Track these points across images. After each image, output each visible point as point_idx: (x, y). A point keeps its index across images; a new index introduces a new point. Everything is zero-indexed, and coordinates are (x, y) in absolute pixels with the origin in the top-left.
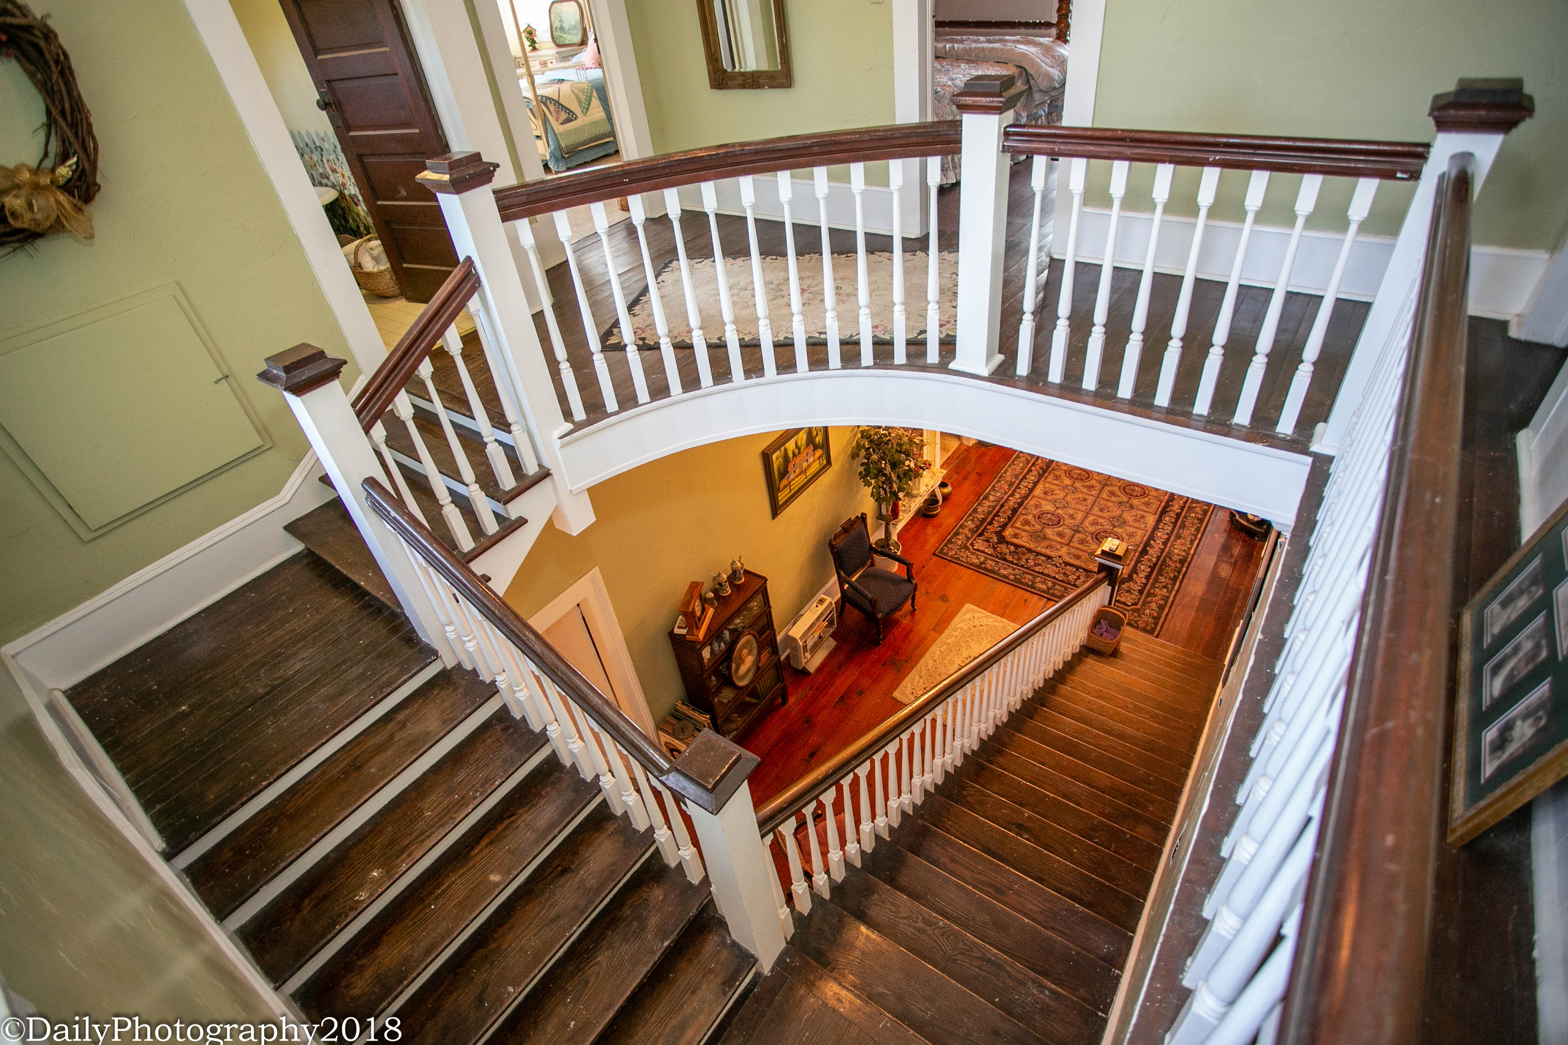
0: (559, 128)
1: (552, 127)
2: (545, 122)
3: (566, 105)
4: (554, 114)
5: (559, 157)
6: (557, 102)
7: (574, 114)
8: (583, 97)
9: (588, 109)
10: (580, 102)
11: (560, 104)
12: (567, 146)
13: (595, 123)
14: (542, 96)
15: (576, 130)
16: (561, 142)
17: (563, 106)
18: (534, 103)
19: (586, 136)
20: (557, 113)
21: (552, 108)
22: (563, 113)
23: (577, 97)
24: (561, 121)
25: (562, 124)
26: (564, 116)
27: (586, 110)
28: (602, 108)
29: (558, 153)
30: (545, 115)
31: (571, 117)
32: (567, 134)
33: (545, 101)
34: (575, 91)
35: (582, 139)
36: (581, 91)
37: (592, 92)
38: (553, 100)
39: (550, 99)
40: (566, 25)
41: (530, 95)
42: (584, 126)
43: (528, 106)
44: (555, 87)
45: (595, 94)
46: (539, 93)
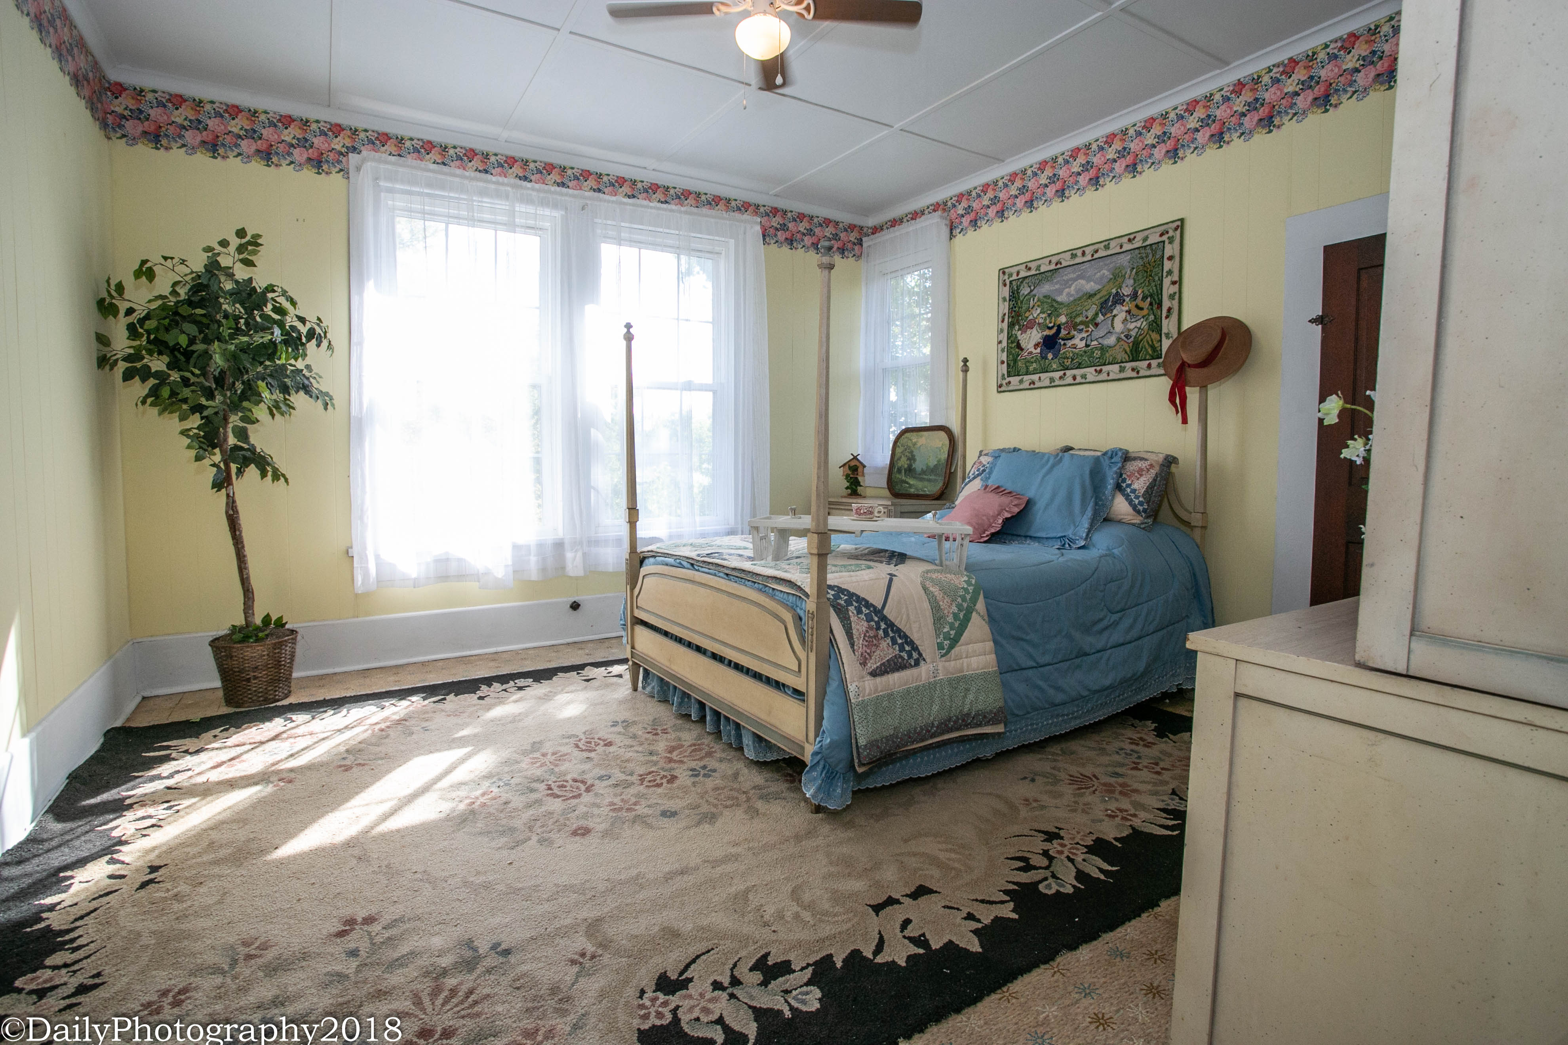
3: (900, 624)
4: (859, 642)
5: (842, 766)
6: (879, 612)
7: (915, 648)
8: (949, 609)
9: (955, 641)
10: (938, 619)
11: (884, 618)
13: (959, 682)
14: (840, 590)
15: (905, 693)
17: (891, 625)
18: (811, 605)
20: (872, 642)
21: (859, 625)
22: (885, 643)
23: (936, 607)
24: (872, 665)
25: (874, 674)
26: (886, 651)
27: (950, 641)
28: (991, 644)
30: (831, 636)
31: (904, 658)
32: (882, 704)
33: (844, 605)
34: (935, 590)
35: (921, 722)
36: (950, 591)
37: (974, 600)
38: (868, 605)
39: (859, 599)
40: (918, 466)
41: (806, 580)
42: (931, 687)
43: (792, 608)
44: (882, 570)
45: (981, 605)
46: (832, 578)
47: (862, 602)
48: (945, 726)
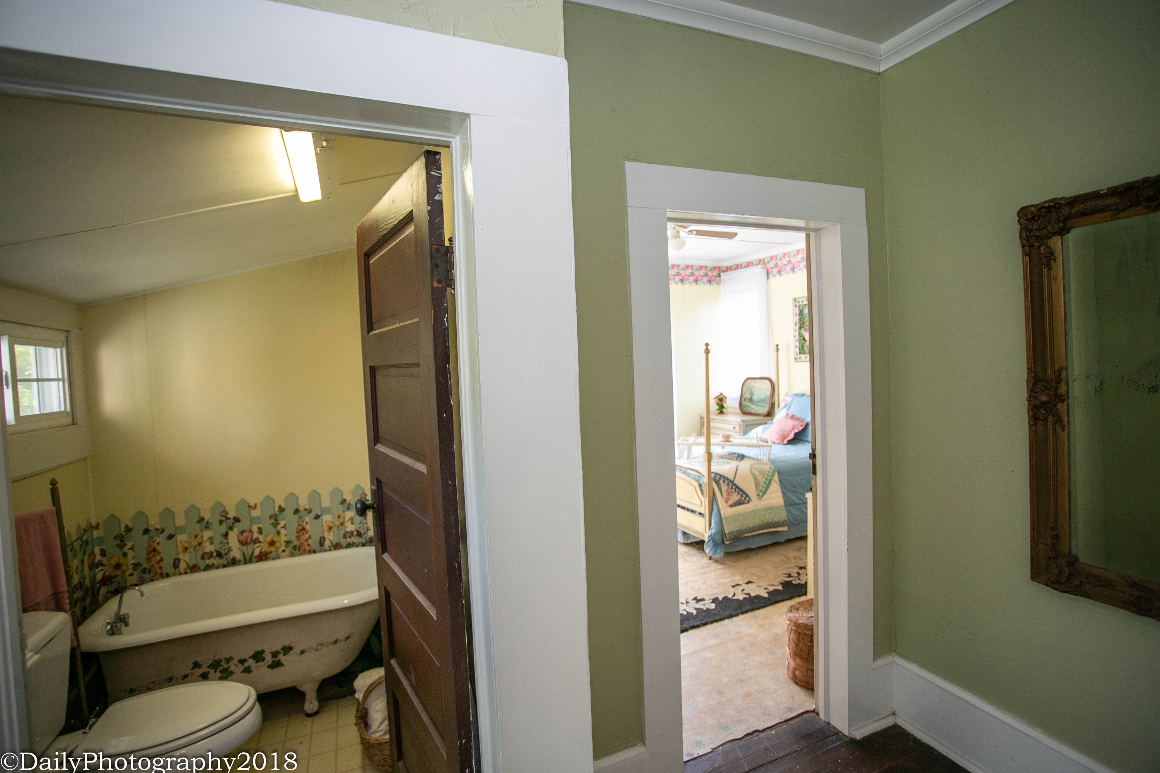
0: (726, 511)
1: (719, 507)
2: (712, 500)
3: (740, 486)
4: (725, 494)
5: (719, 541)
7: (748, 496)
8: (762, 479)
9: (765, 493)
10: (757, 484)
11: (734, 484)
12: (732, 532)
13: (770, 509)
14: (717, 474)
15: (746, 515)
16: (725, 528)
17: (737, 487)
19: (757, 521)
20: (729, 494)
21: (724, 487)
22: (735, 494)
23: (756, 479)
24: (730, 503)
25: (731, 505)
26: (735, 497)
27: (763, 493)
28: (781, 494)
29: (718, 538)
30: (714, 494)
31: (744, 498)
32: (734, 518)
33: (719, 479)
35: (751, 526)
38: (728, 479)
42: (755, 511)
44: (733, 464)
45: (776, 478)
46: (714, 469)
47: (725, 478)
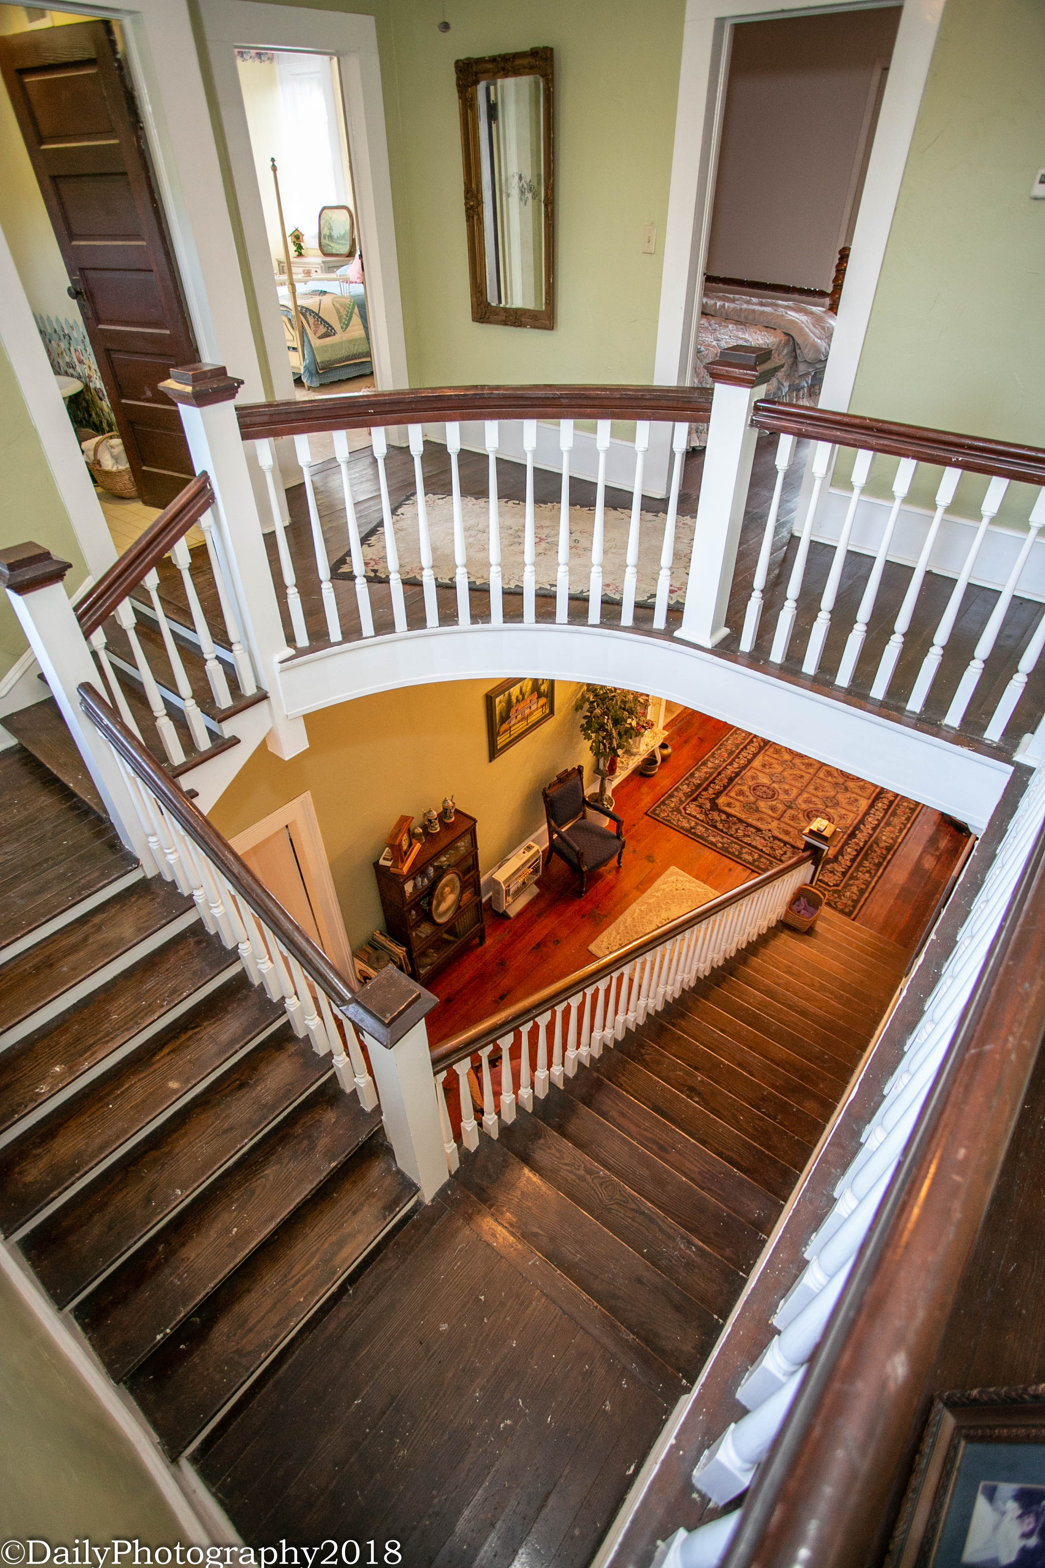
0: (316, 342)
1: (309, 341)
2: (303, 333)
3: (326, 319)
4: (312, 326)
5: (314, 371)
6: (317, 315)
7: (333, 329)
8: (343, 312)
9: (347, 325)
10: (340, 318)
11: (320, 317)
12: (322, 362)
13: (352, 341)
14: (302, 307)
15: (332, 346)
16: (317, 357)
17: (322, 319)
18: (293, 313)
19: (343, 353)
20: (316, 326)
21: (311, 320)
22: (322, 327)
23: (338, 312)
24: (319, 334)
25: (319, 338)
26: (322, 330)
27: (346, 326)
28: (361, 327)
29: (312, 368)
30: (303, 327)
31: (330, 332)
32: (325, 349)
33: (305, 312)
34: (337, 305)
35: (339, 356)
36: (343, 306)
37: (353, 308)
38: (313, 312)
39: (310, 310)
40: (335, 234)
41: (290, 304)
42: (341, 343)
43: (286, 316)
44: (317, 298)
45: (356, 310)
46: (299, 303)
47: (311, 311)
48: (348, 358)
